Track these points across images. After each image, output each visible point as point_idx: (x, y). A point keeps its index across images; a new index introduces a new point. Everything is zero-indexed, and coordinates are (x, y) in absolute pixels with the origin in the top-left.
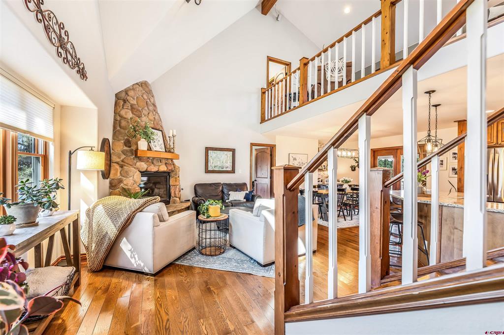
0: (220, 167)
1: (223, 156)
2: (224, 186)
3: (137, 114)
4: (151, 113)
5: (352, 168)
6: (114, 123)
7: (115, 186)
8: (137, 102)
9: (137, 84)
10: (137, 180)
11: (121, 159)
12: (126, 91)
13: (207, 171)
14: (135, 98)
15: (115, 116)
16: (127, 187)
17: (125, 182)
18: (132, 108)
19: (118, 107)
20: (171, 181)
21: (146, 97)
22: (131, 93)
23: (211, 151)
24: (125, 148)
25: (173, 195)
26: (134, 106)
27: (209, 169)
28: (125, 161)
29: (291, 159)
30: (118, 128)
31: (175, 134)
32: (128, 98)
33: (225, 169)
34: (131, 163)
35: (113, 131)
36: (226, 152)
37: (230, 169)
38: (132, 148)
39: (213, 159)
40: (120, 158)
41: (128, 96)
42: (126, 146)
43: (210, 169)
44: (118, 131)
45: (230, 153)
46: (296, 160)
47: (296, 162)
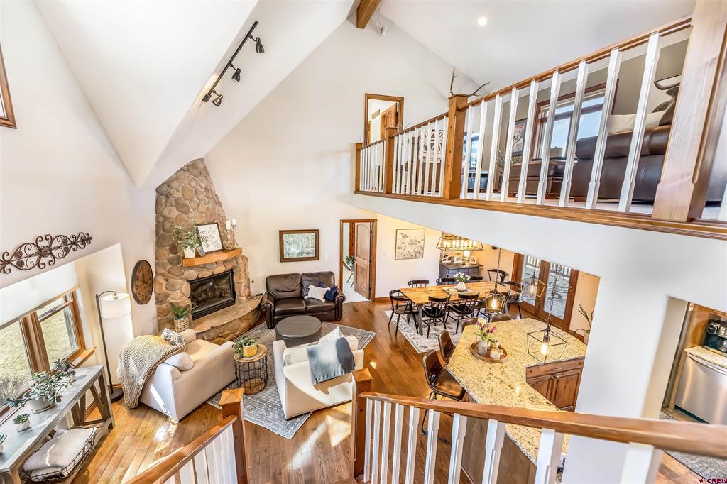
0: (299, 253)
1: (303, 239)
2: (303, 278)
3: (183, 209)
4: (203, 203)
6: (157, 225)
7: (162, 301)
8: (183, 195)
9: (182, 169)
10: (185, 292)
11: (167, 269)
12: (168, 183)
13: (283, 259)
14: (180, 189)
15: (157, 218)
16: (174, 301)
17: (172, 296)
18: (178, 204)
19: (160, 206)
20: (234, 279)
21: (193, 184)
22: (175, 184)
23: (287, 235)
24: (171, 255)
25: (237, 293)
26: (179, 201)
27: (285, 257)
28: (172, 271)
29: (400, 236)
30: (162, 232)
31: (234, 223)
32: (172, 191)
33: (305, 255)
34: (177, 274)
35: (157, 235)
36: (306, 235)
37: (312, 255)
38: (179, 254)
39: (290, 245)
40: (165, 269)
41: (172, 188)
42: (172, 253)
44: (162, 235)
45: (312, 236)
46: (407, 237)
47: (406, 241)
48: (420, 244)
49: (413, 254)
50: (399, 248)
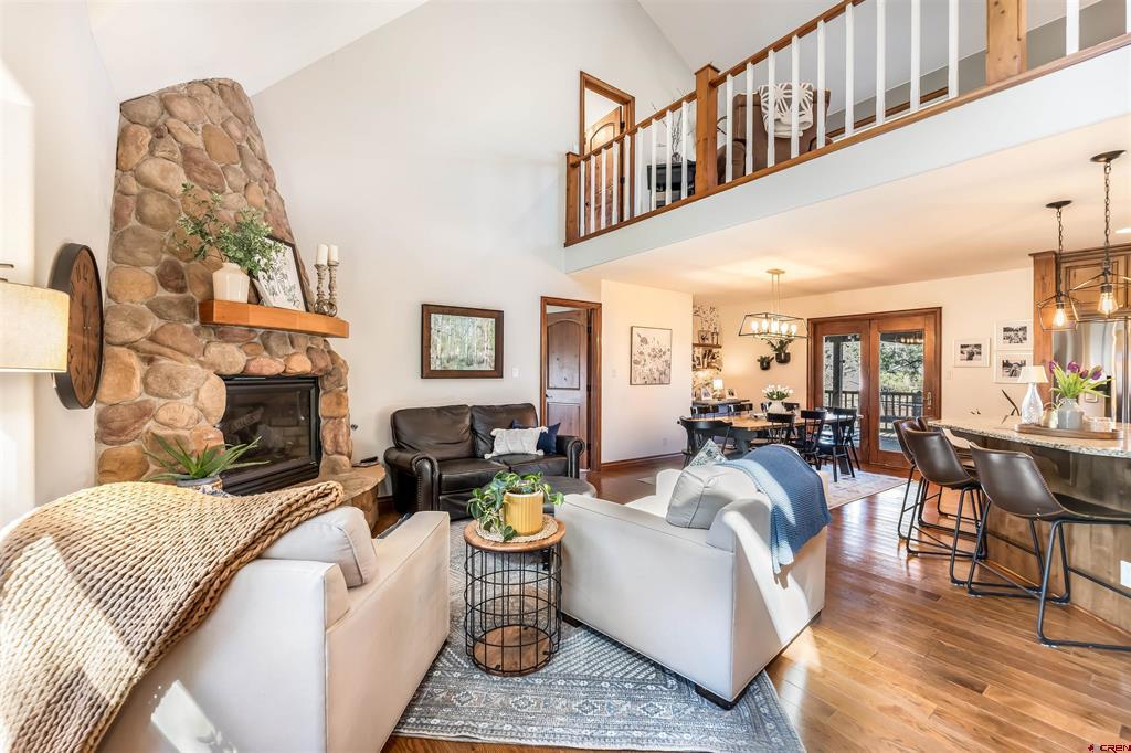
0: (462, 360)
1: (470, 330)
2: (475, 415)
3: (206, 179)
4: (255, 187)
5: (762, 364)
6: (116, 201)
7: (123, 430)
8: (205, 142)
9: (204, 82)
10: (209, 406)
11: (149, 330)
12: (165, 100)
13: (427, 373)
14: (200, 127)
15: (118, 181)
16: (169, 432)
17: (163, 415)
18: (188, 159)
19: (132, 148)
20: (321, 405)
21: (237, 133)
22: (183, 108)
23: (439, 317)
24: (163, 293)
25: (328, 446)
26: (196, 155)
27: (432, 368)
28: (161, 336)
29: (636, 340)
30: (133, 222)
31: (335, 258)
32: (172, 123)
33: (475, 367)
34: (187, 347)
35: (114, 227)
36: (478, 321)
37: (488, 366)
38: (189, 293)
39: (444, 340)
40: (139, 327)
41: (172, 115)
42: (165, 285)
43: (435, 365)
44: (134, 231)
45: (489, 323)
46: (647, 343)
47: (647, 349)
48: (665, 358)
49: (656, 375)
50: (637, 363)
